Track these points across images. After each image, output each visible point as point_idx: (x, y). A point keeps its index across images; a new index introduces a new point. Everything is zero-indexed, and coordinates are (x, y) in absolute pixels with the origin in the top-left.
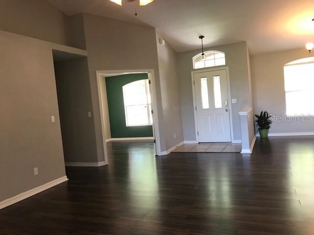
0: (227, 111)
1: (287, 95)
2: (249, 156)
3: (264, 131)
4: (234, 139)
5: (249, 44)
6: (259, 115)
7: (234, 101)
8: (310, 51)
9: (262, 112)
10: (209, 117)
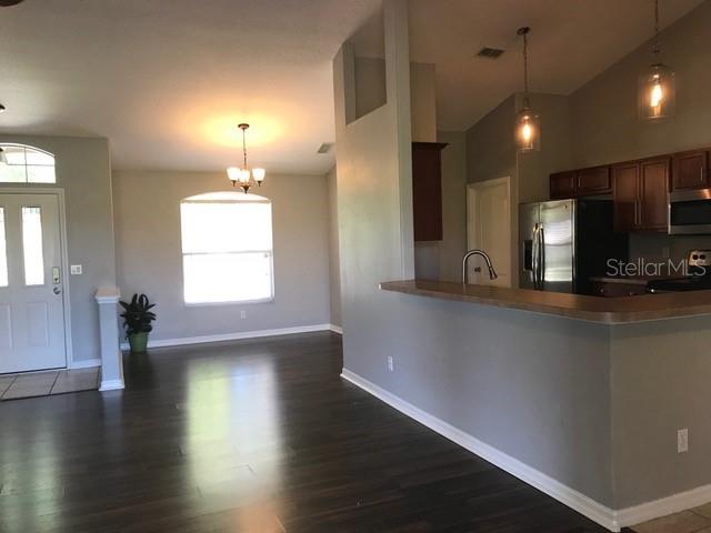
0: (57, 293)
1: (186, 259)
2: (119, 394)
3: (139, 338)
4: (74, 360)
5: (113, 145)
6: (129, 301)
7: (76, 269)
8: (234, 182)
9: (136, 295)
10: (9, 308)
